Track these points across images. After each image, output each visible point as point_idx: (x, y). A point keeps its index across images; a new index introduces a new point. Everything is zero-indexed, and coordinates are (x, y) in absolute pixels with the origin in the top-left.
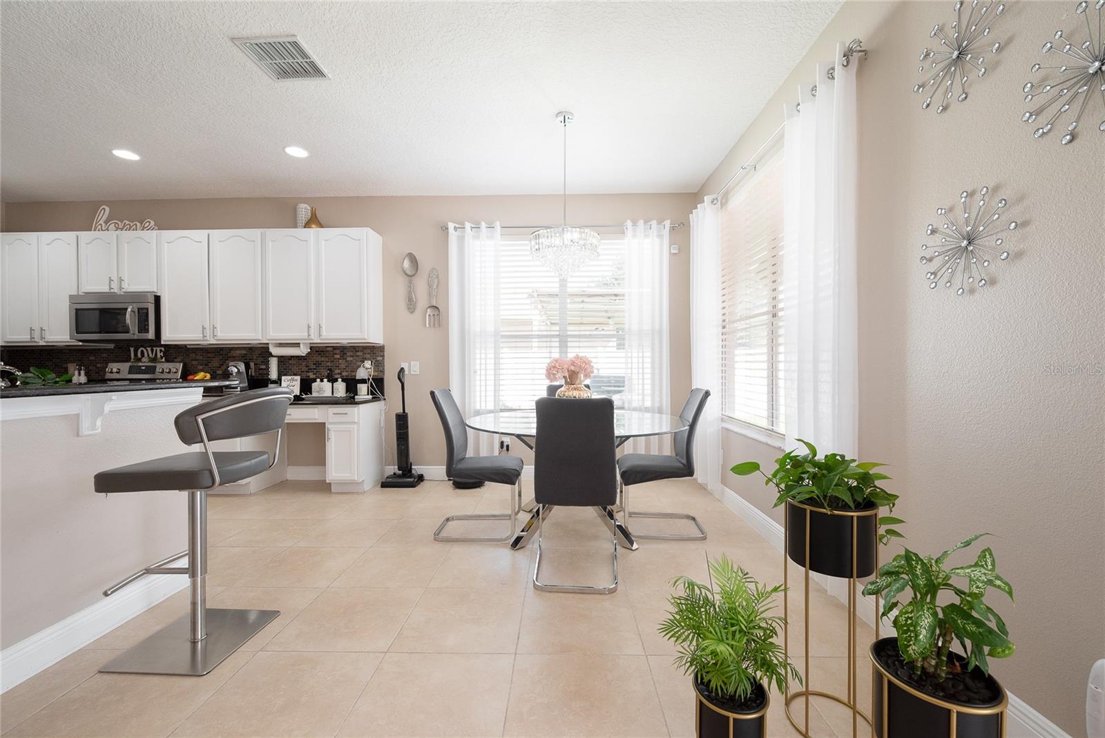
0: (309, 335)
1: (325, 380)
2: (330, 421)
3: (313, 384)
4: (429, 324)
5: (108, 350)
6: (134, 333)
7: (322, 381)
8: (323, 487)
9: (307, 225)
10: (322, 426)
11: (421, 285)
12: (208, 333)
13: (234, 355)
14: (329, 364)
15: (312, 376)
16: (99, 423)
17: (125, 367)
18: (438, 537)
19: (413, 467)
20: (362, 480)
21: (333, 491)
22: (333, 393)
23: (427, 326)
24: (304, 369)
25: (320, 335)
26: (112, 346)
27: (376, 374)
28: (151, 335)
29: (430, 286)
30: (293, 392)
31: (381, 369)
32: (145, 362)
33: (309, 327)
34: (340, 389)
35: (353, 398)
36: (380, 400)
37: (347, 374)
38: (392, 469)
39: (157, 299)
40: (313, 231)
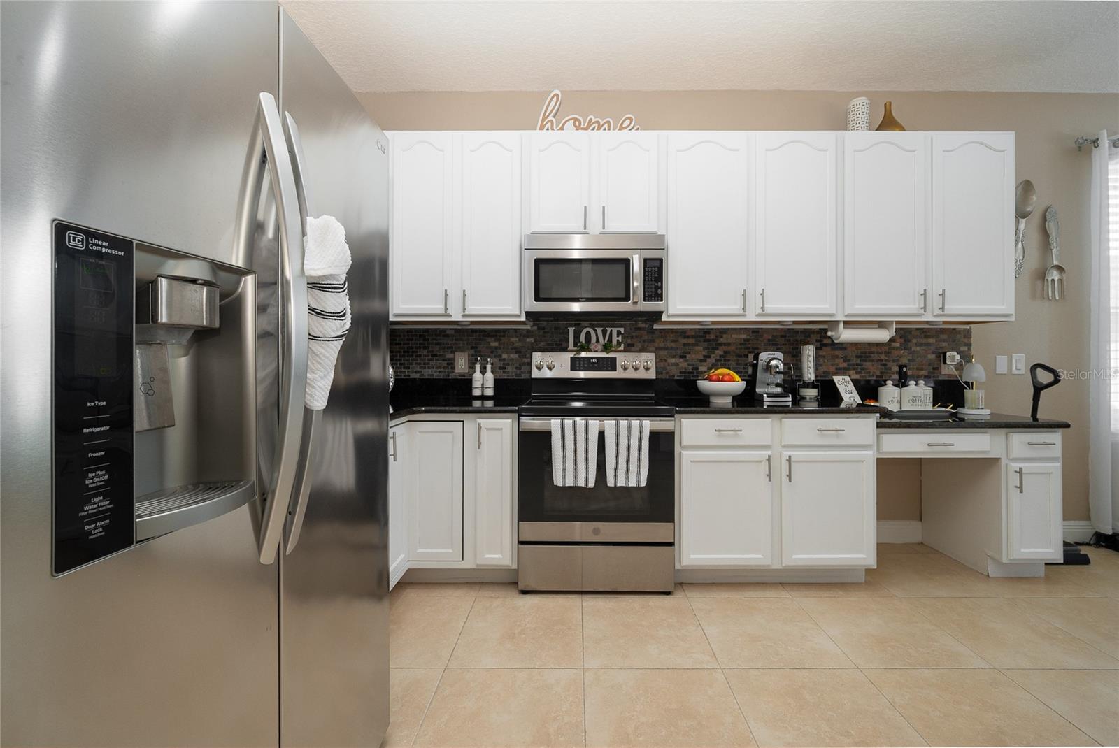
4: (1052, 294)
6: (637, 302)
17: (562, 357)
22: (901, 408)
23: (1047, 297)
28: (664, 306)
29: (1047, 234)
33: (921, 295)
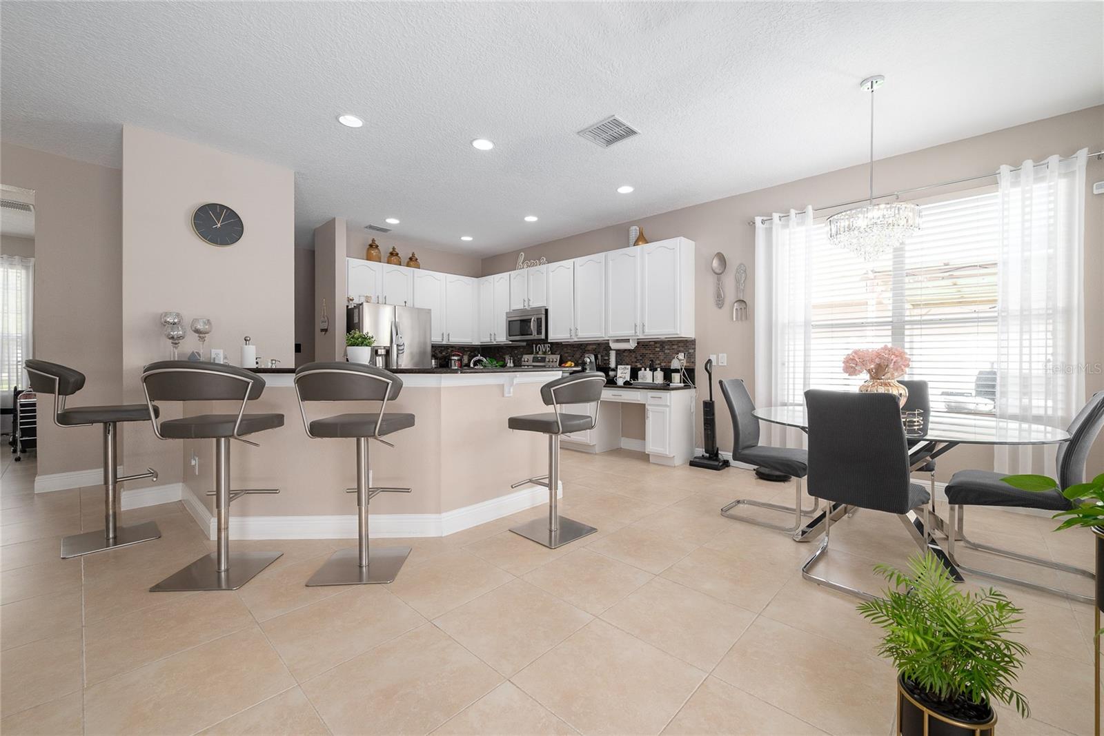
0: (636, 332)
1: (648, 369)
2: (649, 403)
3: (639, 372)
4: (737, 318)
5: (523, 346)
6: (535, 336)
7: (645, 370)
8: (644, 457)
9: (636, 244)
10: (642, 408)
11: (729, 281)
12: (573, 334)
13: (589, 349)
14: (651, 356)
15: (639, 366)
16: (512, 390)
17: (530, 357)
18: (725, 512)
19: (719, 452)
20: (672, 456)
21: (651, 461)
22: (653, 381)
23: (734, 319)
24: (634, 360)
25: (643, 332)
26: (524, 344)
27: (688, 364)
28: (543, 336)
29: (738, 281)
30: (625, 378)
31: (693, 360)
32: (540, 355)
33: (636, 326)
34: (659, 377)
35: (669, 385)
36: (690, 388)
37: (665, 364)
38: (700, 452)
39: (546, 311)
40: (642, 247)
